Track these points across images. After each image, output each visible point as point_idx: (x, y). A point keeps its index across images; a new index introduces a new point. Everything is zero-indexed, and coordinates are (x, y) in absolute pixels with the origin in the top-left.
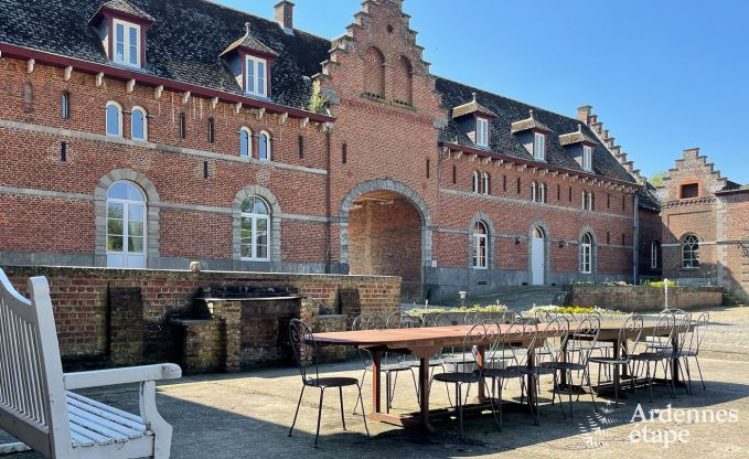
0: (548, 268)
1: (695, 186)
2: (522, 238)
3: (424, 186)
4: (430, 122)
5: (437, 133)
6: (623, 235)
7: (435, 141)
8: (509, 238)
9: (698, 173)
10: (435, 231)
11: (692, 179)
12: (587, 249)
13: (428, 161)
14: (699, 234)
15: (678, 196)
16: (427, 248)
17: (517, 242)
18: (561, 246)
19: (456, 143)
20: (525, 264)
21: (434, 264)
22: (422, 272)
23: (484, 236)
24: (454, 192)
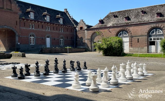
0: (51, 44)
1: (82, 27)
2: (43, 38)
3: (16, 27)
4: (17, 13)
5: (19, 16)
6: (72, 37)
7: (18, 17)
8: (40, 38)
9: (83, 25)
10: (19, 36)
11: (82, 26)
12: (62, 40)
13: (17, 22)
14: (83, 37)
15: (79, 30)
16: (17, 40)
17: (42, 39)
18: (54, 40)
19: (24, 18)
20: (45, 43)
21: (19, 43)
22: (16, 45)
23: (33, 37)
24: (25, 28)
